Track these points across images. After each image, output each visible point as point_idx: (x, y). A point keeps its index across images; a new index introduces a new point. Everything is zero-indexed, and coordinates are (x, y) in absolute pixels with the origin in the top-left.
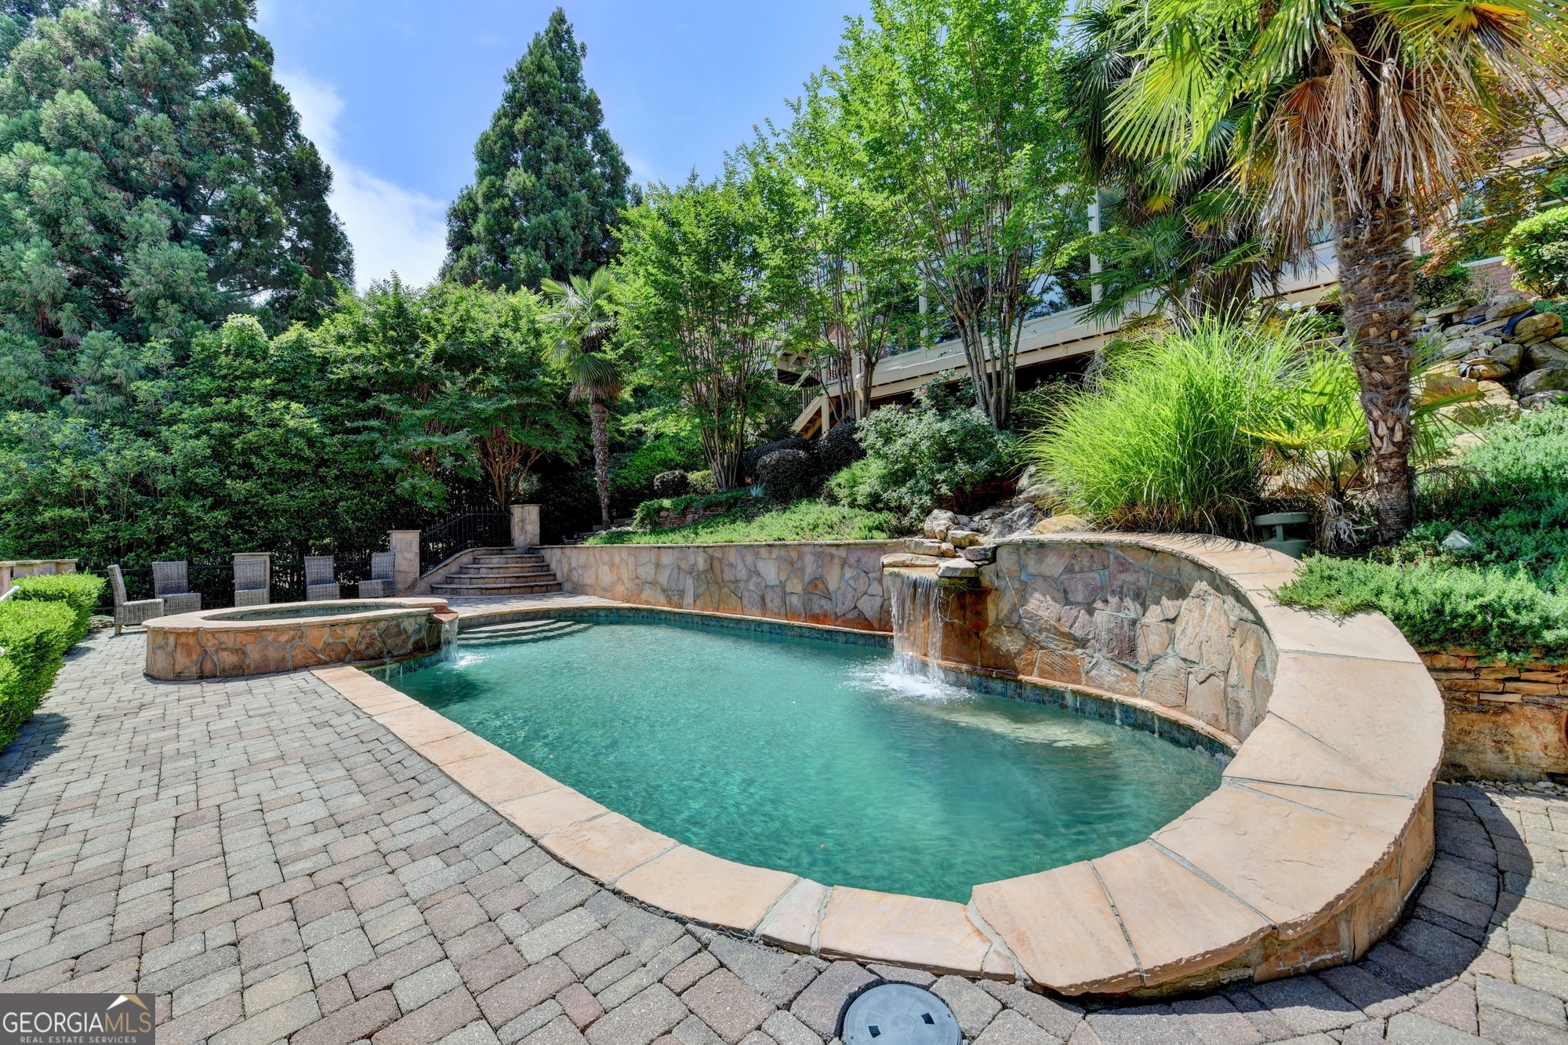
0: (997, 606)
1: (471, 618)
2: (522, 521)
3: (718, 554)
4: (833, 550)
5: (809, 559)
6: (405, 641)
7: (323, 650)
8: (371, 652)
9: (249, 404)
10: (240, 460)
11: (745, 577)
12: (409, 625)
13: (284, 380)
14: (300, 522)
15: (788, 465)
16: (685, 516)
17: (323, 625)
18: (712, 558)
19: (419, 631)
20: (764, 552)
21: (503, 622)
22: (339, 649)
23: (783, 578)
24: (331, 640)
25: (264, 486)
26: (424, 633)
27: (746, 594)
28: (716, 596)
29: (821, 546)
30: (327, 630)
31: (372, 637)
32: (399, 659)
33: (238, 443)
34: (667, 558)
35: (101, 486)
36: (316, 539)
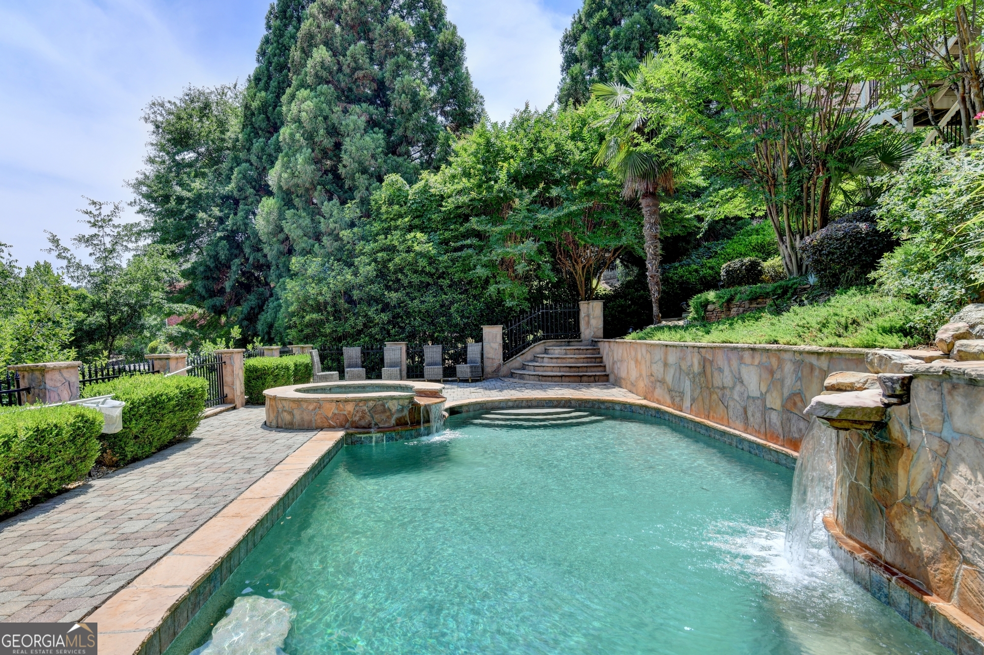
0: (908, 472)
1: (500, 401)
2: (588, 316)
3: (709, 356)
4: (813, 360)
5: (788, 367)
6: (389, 417)
7: (332, 418)
8: (363, 423)
9: (395, 238)
10: (393, 278)
11: (730, 384)
12: (393, 406)
13: (417, 217)
14: (429, 320)
15: (836, 244)
16: (729, 310)
17: (331, 401)
18: (705, 360)
19: (402, 410)
20: (747, 355)
21: (529, 407)
22: (342, 418)
23: (764, 390)
24: (336, 412)
25: (408, 294)
26: (406, 412)
27: (731, 404)
28: (707, 402)
29: (801, 353)
30: (334, 404)
31: (363, 412)
32: (381, 430)
33: (391, 265)
34: (672, 358)
35: (329, 300)
36: (439, 332)
